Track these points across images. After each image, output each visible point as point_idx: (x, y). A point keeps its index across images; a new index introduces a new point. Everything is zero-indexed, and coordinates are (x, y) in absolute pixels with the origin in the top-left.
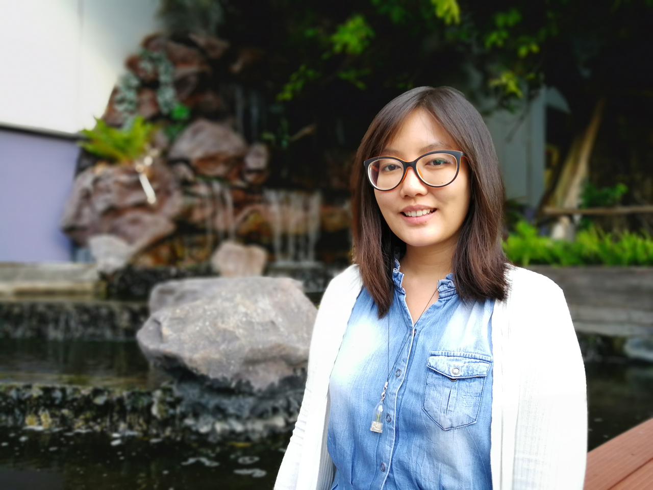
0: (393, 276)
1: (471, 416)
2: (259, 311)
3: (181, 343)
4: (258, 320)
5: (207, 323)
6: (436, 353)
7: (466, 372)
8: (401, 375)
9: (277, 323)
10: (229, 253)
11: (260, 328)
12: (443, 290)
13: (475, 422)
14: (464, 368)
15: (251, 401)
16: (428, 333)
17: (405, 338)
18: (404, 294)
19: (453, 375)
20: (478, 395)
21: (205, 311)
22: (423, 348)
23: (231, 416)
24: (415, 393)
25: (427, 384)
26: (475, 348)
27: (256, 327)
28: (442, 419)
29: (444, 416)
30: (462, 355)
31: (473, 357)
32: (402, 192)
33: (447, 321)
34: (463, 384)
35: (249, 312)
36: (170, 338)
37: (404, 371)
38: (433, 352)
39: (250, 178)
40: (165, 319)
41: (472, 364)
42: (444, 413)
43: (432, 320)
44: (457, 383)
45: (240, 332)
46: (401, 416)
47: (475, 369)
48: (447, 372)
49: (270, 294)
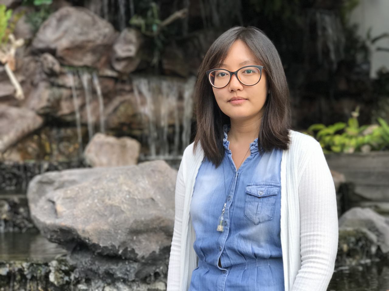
0: (223, 143)
1: (270, 216)
2: (140, 189)
3: (74, 217)
4: (139, 197)
5: (96, 201)
6: (250, 184)
7: (266, 193)
8: (231, 199)
9: (156, 200)
10: (101, 145)
11: (142, 204)
12: (253, 149)
13: (272, 219)
14: (266, 191)
15: (136, 265)
16: (245, 175)
17: (233, 178)
18: (230, 154)
19: (259, 195)
20: (273, 204)
21: (93, 190)
22: (243, 183)
23: (118, 279)
24: (239, 208)
25: (246, 202)
26: (271, 180)
27: (138, 203)
28: (254, 218)
29: (255, 217)
30: (264, 184)
31: (270, 184)
32: (230, 89)
33: (256, 166)
34: (265, 199)
35: (131, 190)
36: (64, 214)
37: (232, 197)
38: (248, 184)
39: (119, 67)
40: (58, 198)
41: (270, 189)
42: (255, 215)
43: (247, 167)
44: (261, 199)
45: (124, 207)
46: (232, 222)
47: (271, 191)
48: (256, 194)
49: (149, 176)
